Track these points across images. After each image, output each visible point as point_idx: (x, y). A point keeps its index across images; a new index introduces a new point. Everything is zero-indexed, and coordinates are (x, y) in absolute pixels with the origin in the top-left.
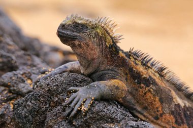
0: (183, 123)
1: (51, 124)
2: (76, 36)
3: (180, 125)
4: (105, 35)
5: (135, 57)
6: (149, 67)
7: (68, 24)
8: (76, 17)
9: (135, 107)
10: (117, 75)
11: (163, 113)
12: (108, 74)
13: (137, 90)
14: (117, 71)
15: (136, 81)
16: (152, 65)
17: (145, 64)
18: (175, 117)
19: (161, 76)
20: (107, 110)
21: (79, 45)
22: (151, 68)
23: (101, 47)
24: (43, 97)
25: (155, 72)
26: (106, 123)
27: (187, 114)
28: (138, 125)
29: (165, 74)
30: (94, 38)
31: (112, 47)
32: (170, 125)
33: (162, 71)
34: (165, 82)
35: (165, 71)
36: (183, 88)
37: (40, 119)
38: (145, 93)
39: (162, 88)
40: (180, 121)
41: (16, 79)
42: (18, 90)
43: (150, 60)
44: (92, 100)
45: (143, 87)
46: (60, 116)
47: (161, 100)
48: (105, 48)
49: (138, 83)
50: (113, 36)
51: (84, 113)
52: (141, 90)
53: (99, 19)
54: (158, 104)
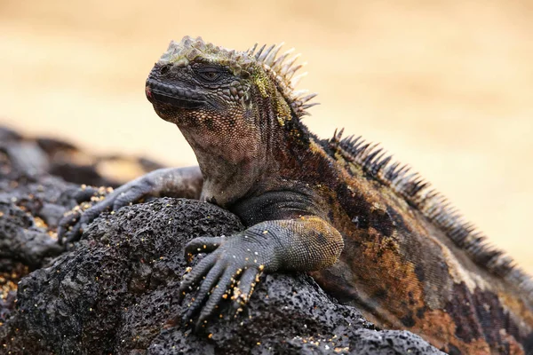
0: (476, 334)
1: (140, 338)
2: (201, 97)
3: (469, 341)
4: (274, 94)
5: (346, 154)
6: (382, 182)
7: (177, 64)
8: (199, 45)
9: (352, 292)
10: (308, 205)
11: (426, 308)
12: (285, 200)
13: (358, 244)
14: (308, 193)
15: (356, 220)
16: (391, 176)
17: (371, 174)
18: (456, 319)
19: (414, 206)
20: (297, 301)
21: (207, 121)
22: (388, 185)
23: (265, 126)
24: (110, 265)
25: (398, 194)
26: (295, 335)
27: (484, 310)
28: (390, 341)
29: (424, 201)
30: (247, 103)
31: (291, 128)
32: (443, 340)
33: (415, 193)
34: (424, 224)
35: (423, 194)
36: (469, 239)
37: (102, 325)
38: (381, 253)
39: (420, 239)
40: (467, 328)
41: (7, 216)
42: (15, 247)
43: (385, 163)
44: (259, 271)
45: (374, 236)
46: (166, 316)
47: (420, 273)
48: (276, 131)
49: (360, 227)
50: (292, 97)
51: (242, 306)
52: (369, 244)
53: (258, 50)
54: (412, 284)
